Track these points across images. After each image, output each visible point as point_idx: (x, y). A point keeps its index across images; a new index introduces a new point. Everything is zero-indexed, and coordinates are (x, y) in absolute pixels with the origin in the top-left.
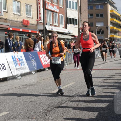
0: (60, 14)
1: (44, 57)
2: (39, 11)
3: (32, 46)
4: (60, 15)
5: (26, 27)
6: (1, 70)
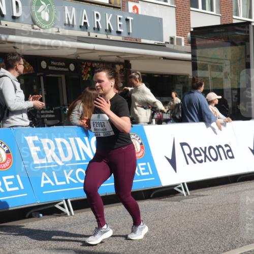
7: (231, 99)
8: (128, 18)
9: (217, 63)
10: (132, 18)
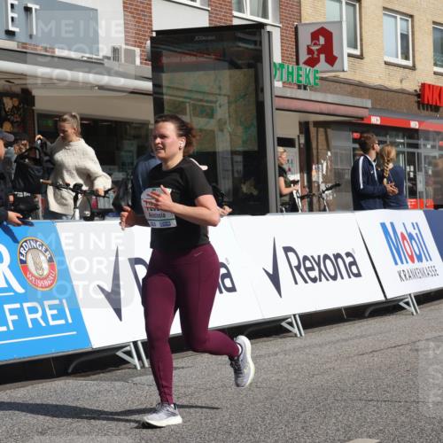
5: (433, 114)
6: (342, 278)
7: (230, 173)
8: (29, 5)
9: (201, 100)
10: (38, 7)
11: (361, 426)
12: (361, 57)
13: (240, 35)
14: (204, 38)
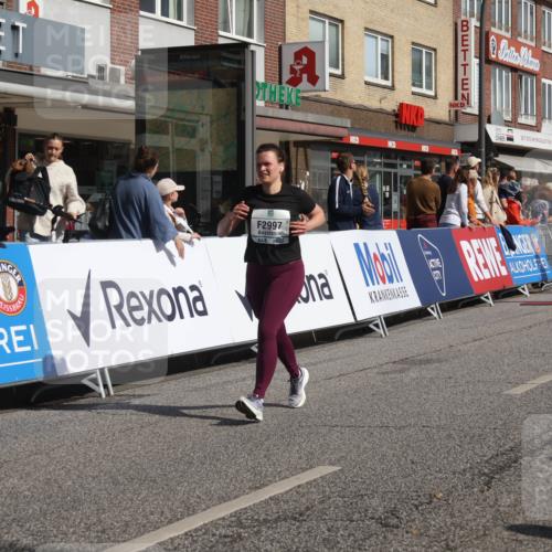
0: (544, 80)
1: (480, 251)
2: (461, 69)
3: (433, 204)
4: (544, 84)
5: (410, 133)
6: (314, 300)
7: (209, 193)
8: (17, 24)
9: (183, 120)
10: (25, 26)
11: (323, 453)
12: (342, 77)
13: (224, 54)
14: (188, 57)
